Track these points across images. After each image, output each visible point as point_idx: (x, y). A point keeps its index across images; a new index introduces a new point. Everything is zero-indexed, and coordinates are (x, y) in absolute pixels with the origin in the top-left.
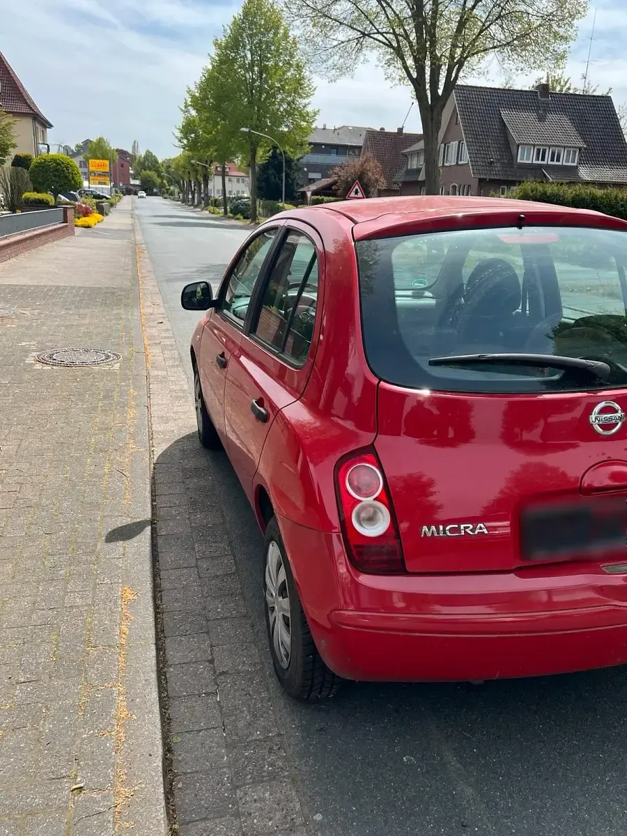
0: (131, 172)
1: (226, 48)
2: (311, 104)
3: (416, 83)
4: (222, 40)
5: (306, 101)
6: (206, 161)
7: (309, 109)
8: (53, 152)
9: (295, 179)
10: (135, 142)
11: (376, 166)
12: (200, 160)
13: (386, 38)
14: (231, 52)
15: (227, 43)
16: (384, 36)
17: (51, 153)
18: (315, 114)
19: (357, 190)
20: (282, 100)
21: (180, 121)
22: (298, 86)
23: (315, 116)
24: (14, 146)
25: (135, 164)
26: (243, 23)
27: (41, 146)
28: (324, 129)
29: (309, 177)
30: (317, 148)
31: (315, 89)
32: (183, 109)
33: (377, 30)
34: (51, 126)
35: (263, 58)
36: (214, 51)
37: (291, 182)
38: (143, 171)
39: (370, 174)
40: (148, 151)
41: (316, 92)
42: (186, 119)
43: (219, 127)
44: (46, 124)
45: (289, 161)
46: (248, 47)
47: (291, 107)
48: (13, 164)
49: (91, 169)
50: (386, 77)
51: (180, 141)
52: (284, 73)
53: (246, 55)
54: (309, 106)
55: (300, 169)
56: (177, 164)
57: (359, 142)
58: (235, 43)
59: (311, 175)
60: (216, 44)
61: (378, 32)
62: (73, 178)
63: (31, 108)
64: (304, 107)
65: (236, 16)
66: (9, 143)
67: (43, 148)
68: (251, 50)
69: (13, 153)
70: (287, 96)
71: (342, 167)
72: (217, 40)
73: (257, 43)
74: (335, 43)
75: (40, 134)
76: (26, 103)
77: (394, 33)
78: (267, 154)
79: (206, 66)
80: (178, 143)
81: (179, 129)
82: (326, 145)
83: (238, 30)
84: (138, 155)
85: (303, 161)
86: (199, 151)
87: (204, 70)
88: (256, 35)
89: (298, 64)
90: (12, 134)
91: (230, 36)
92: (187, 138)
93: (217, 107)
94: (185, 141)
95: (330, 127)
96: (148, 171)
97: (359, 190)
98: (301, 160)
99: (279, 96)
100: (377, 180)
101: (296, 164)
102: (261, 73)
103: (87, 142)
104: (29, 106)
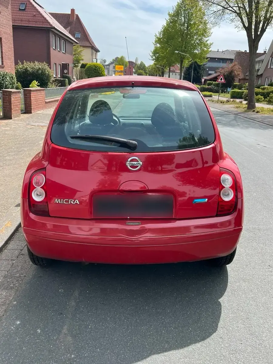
0: (134, 71)
1: (173, 16)
2: (209, 40)
3: (247, 29)
4: (172, 12)
5: (206, 39)
6: (164, 66)
7: (208, 42)
8: (99, 62)
9: (201, 74)
10: (137, 58)
11: (239, 68)
12: (161, 66)
13: (234, 9)
14: (175, 18)
15: (174, 14)
16: (233, 8)
17: (98, 63)
18: (211, 44)
19: (221, 78)
20: (196, 39)
21: (153, 48)
22: (205, 32)
23: (211, 45)
24: (82, 60)
25: (136, 67)
26: (182, 5)
27: (94, 60)
28: (218, 51)
29: (209, 73)
30: (213, 60)
31: (212, 33)
32: (154, 43)
33: (230, 6)
34: (99, 51)
35: (190, 20)
36: (168, 18)
37: (199, 75)
38: (139, 70)
39: (235, 72)
40: (141, 62)
41: (212, 35)
42: (155, 48)
43: (167, 51)
44: (97, 51)
45: (199, 66)
46: (183, 16)
47: (200, 42)
48: (81, 67)
49: (116, 69)
50: (235, 27)
51: (152, 57)
52: (198, 27)
53: (182, 19)
54: (209, 41)
55: (204, 69)
56: (152, 67)
57: (233, 57)
58: (177, 14)
59: (210, 72)
60: (169, 14)
61: (230, 7)
62: (101, 73)
63: (91, 44)
64: (206, 41)
65: (179, 2)
66: (80, 58)
67: (95, 60)
68: (184, 17)
69: (82, 62)
70: (198, 37)
71: (223, 68)
72: (169, 13)
73: (187, 13)
74: (213, 12)
75: (94, 55)
76: (90, 42)
77: (238, 6)
78: (190, 63)
79: (164, 25)
80: (151, 58)
81: (152, 52)
82: (218, 58)
83: (179, 8)
84: (137, 63)
85: (207, 65)
86: (160, 61)
87: (163, 26)
88: (187, 10)
89: (205, 22)
90: (82, 55)
91: (175, 11)
92: (155, 56)
93: (167, 42)
94: (154, 57)
95: (220, 50)
96: (140, 71)
97: (222, 79)
98: (205, 65)
99: (195, 37)
100: (238, 74)
101: (203, 67)
102: (188, 27)
103: (117, 58)
104: (90, 43)
